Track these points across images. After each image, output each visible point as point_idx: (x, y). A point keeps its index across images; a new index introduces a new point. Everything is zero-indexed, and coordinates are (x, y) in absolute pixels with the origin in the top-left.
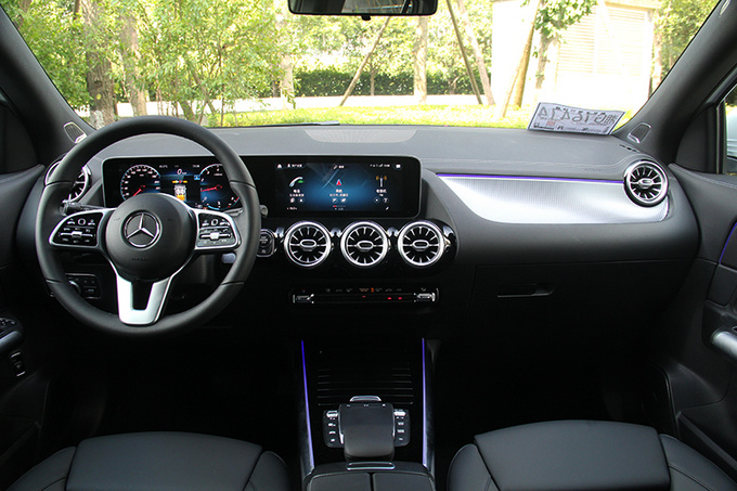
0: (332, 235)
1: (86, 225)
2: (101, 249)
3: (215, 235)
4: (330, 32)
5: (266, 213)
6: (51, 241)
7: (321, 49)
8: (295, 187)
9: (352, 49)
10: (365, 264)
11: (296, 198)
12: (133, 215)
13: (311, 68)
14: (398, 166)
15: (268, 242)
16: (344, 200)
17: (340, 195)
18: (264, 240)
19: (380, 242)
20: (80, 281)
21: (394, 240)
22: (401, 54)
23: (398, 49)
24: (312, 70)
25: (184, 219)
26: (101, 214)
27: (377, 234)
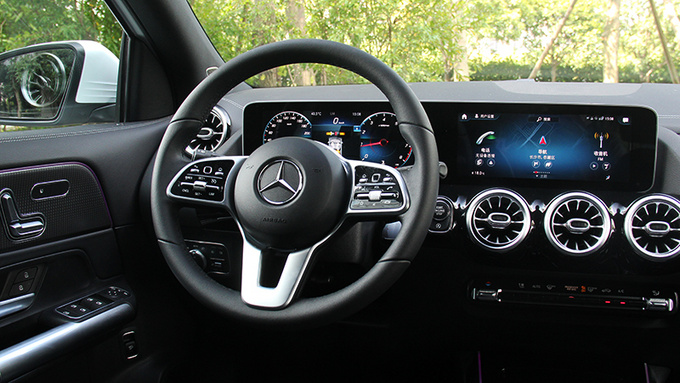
0: (533, 210)
1: (213, 174)
2: (228, 205)
3: (375, 195)
4: (509, 19)
5: (445, 172)
6: (168, 192)
7: (498, 38)
8: (482, 146)
9: (532, 37)
10: (577, 251)
11: (483, 158)
12: (270, 162)
13: (487, 60)
14: (625, 120)
15: (445, 214)
16: (548, 164)
17: (543, 156)
18: (440, 210)
19: (599, 221)
20: (206, 250)
21: (619, 220)
22: (586, 43)
23: (583, 38)
24: (487, 62)
25: (336, 172)
26: (232, 162)
27: (595, 210)
